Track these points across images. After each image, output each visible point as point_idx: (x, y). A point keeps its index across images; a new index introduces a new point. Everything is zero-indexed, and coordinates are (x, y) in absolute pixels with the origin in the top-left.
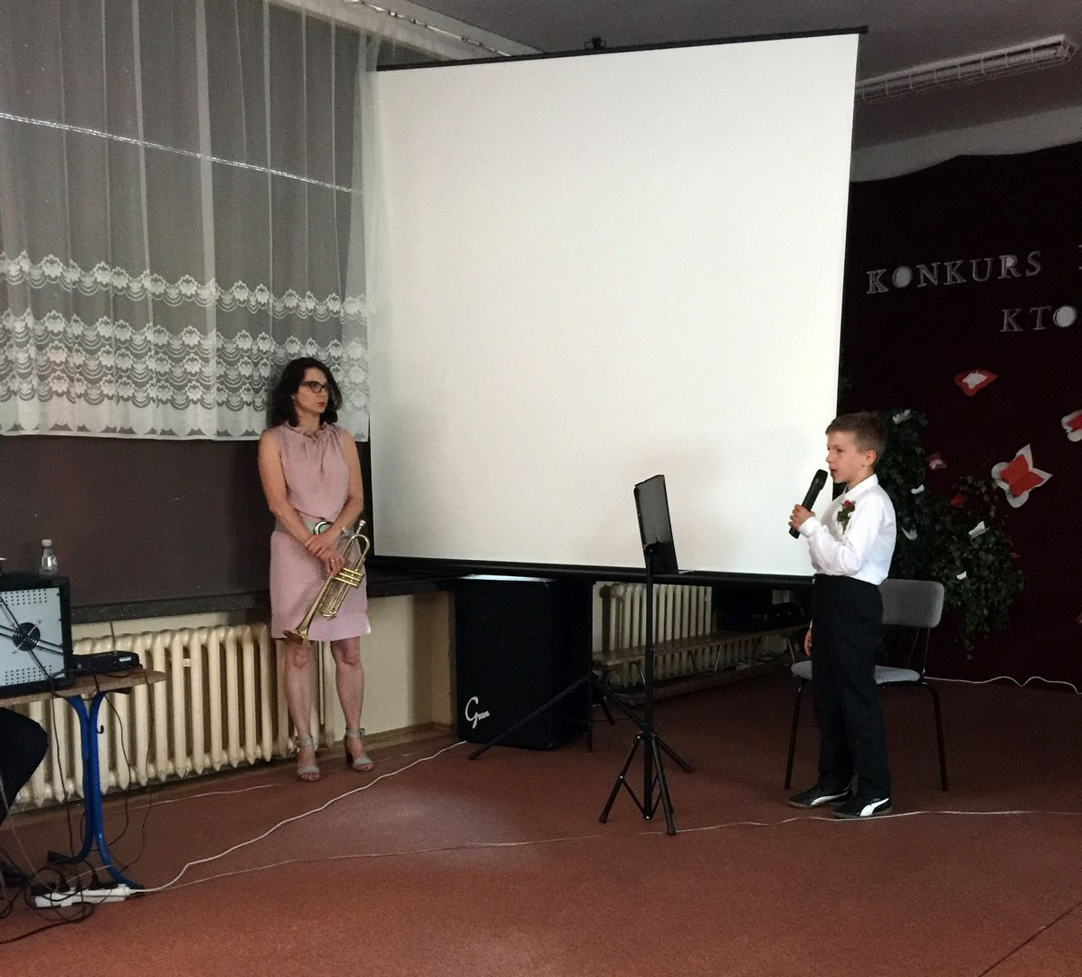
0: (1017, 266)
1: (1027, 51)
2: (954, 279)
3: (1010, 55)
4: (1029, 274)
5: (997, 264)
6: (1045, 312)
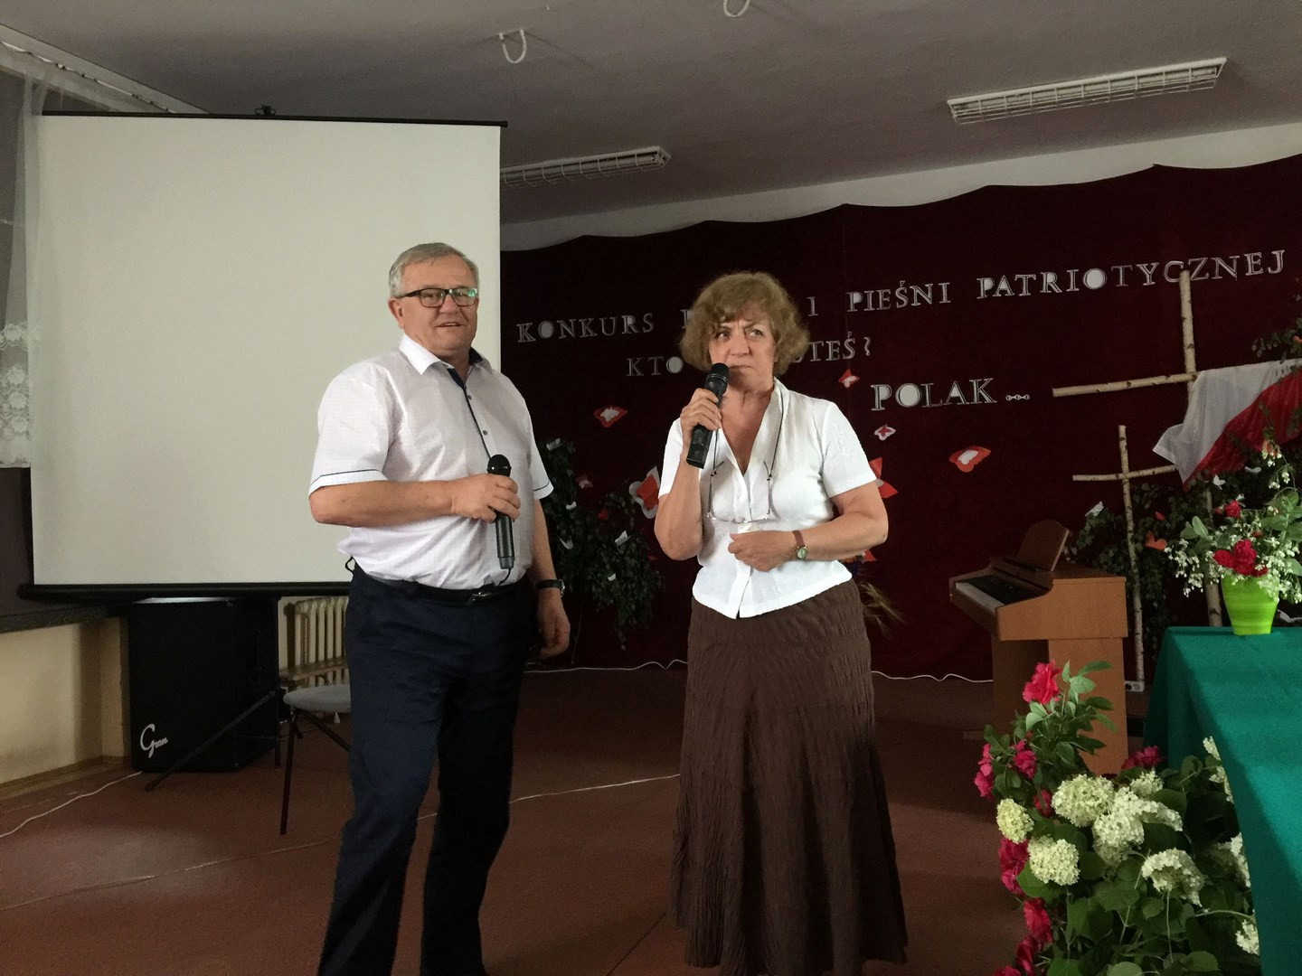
0: (635, 325)
1: (632, 156)
2: (588, 333)
3: (619, 158)
4: (645, 331)
5: (620, 323)
6: (659, 361)
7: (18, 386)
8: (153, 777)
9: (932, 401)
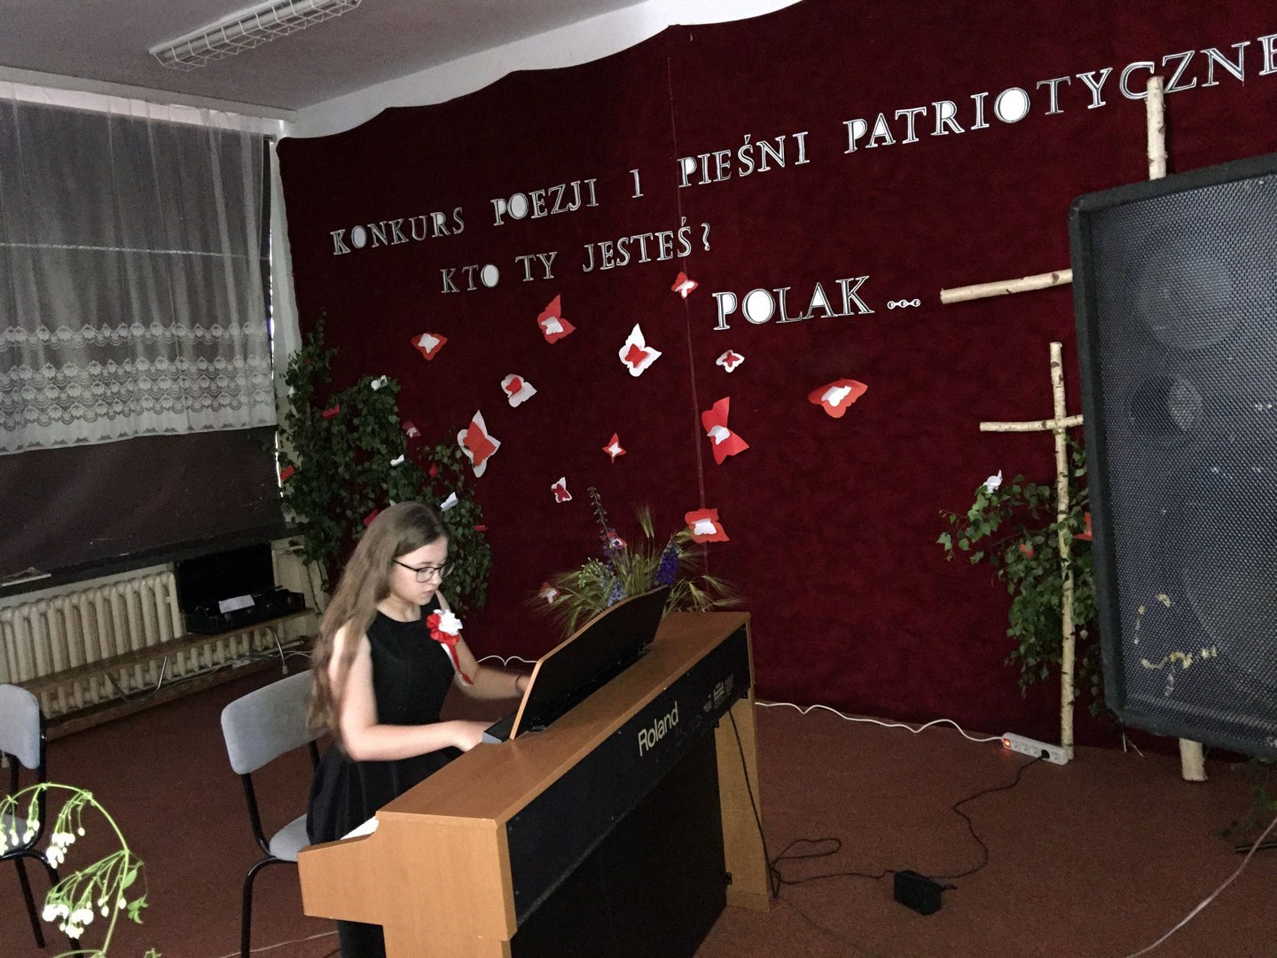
0: (446, 224)
2: (400, 239)
4: (456, 232)
5: (430, 221)
6: (474, 270)
9: (790, 314)
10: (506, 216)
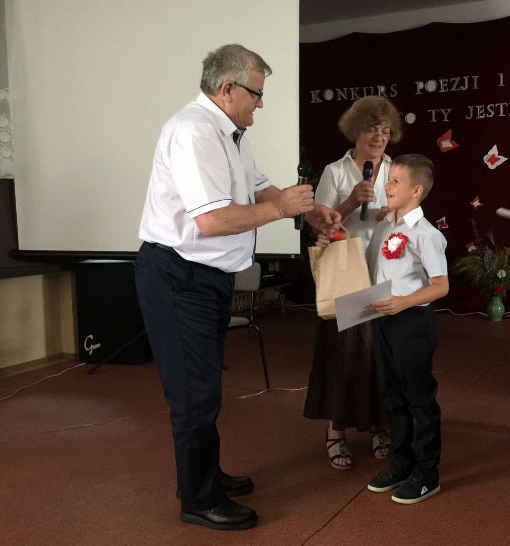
0: (386, 91)
2: (355, 97)
4: (392, 95)
5: (376, 90)
7: (5, 128)
8: (92, 366)
10: (423, 90)
